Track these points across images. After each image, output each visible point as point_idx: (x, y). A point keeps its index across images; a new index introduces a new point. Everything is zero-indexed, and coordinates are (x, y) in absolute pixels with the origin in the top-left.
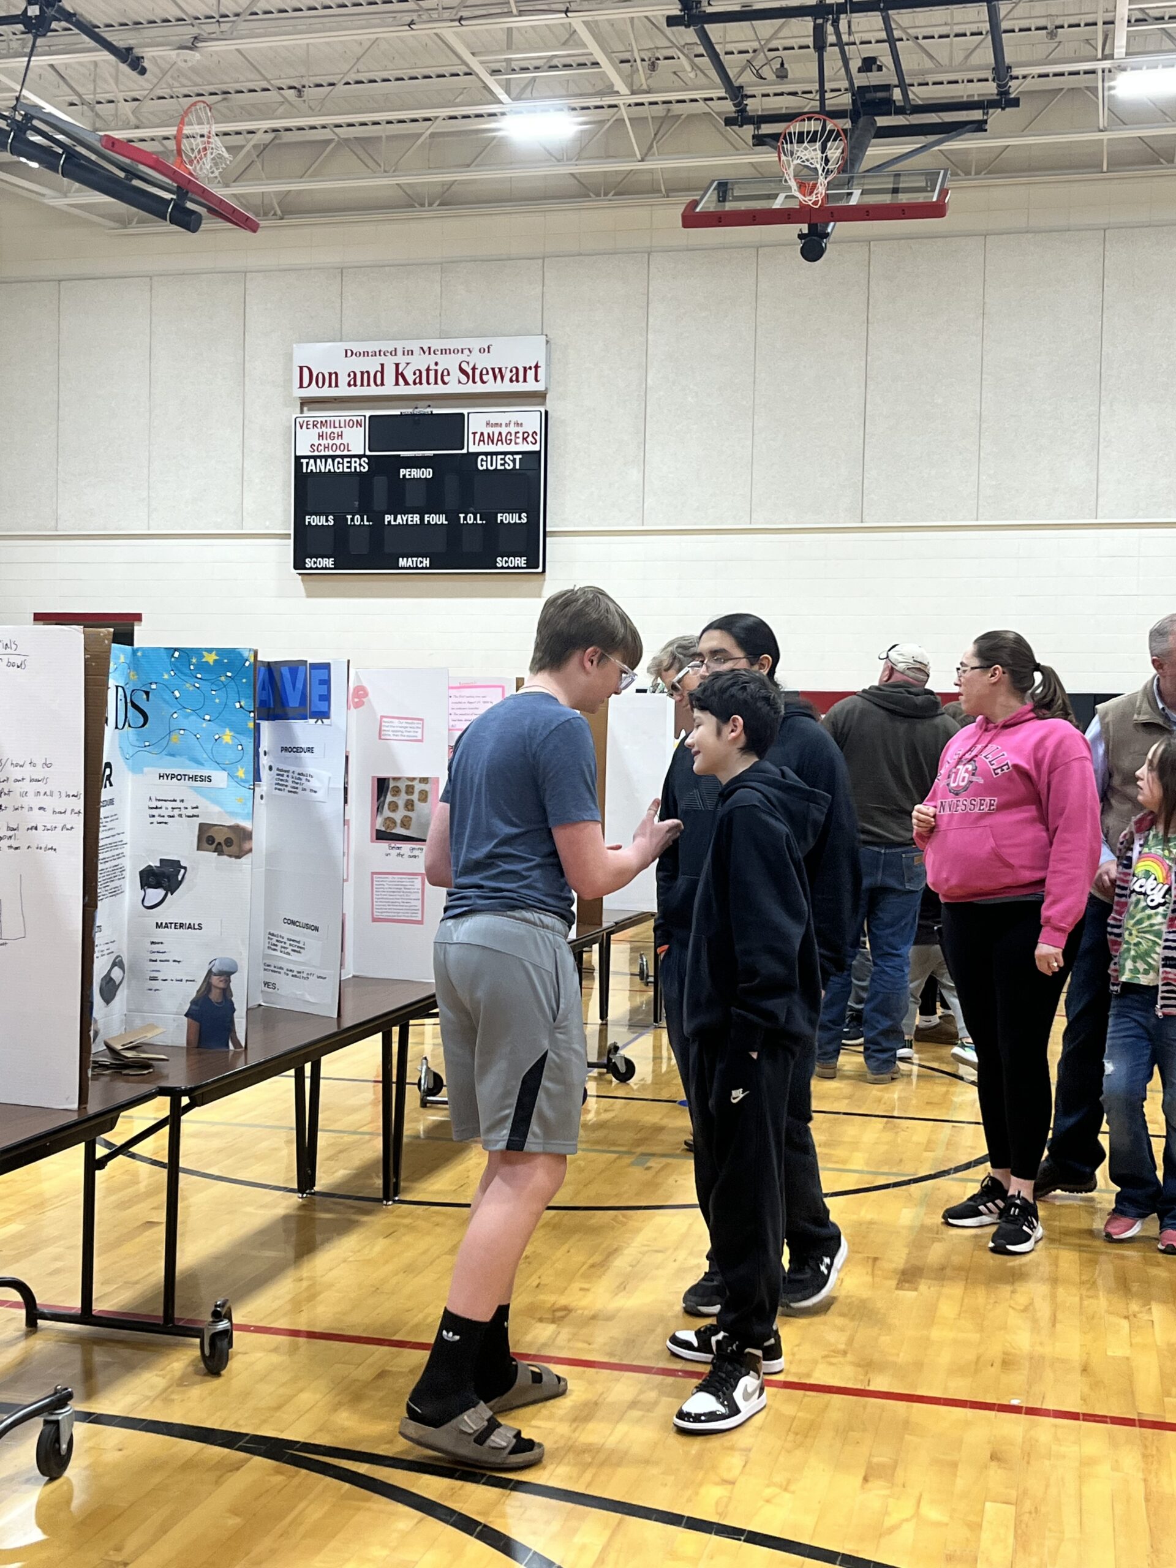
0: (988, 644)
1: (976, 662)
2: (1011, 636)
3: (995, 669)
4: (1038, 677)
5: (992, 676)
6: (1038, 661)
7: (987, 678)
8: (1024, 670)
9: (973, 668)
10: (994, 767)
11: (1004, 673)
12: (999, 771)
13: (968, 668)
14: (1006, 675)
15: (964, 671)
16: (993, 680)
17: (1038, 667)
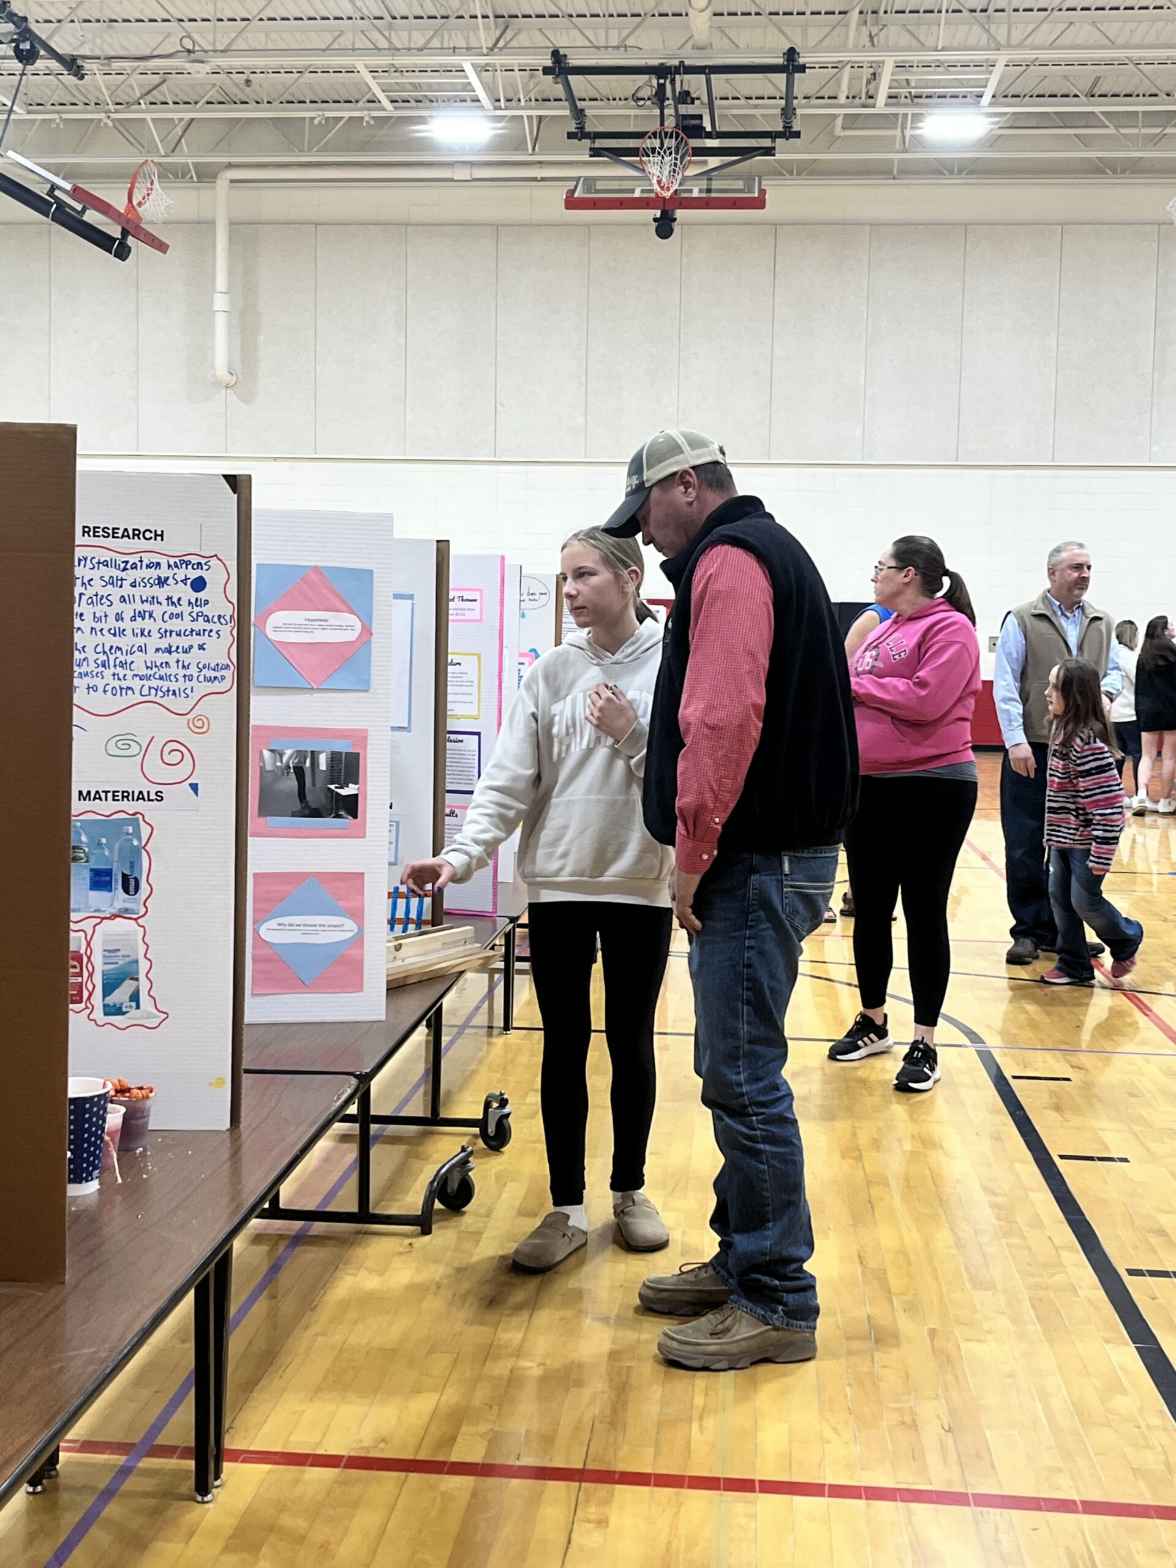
0: (904, 546)
1: (893, 563)
2: (927, 542)
3: (909, 570)
4: (946, 581)
5: (905, 576)
6: (947, 567)
7: (900, 577)
8: (934, 574)
9: (889, 568)
10: (893, 653)
11: (916, 575)
12: (897, 657)
13: (885, 567)
14: (918, 577)
15: (881, 570)
16: (907, 580)
17: (947, 573)
